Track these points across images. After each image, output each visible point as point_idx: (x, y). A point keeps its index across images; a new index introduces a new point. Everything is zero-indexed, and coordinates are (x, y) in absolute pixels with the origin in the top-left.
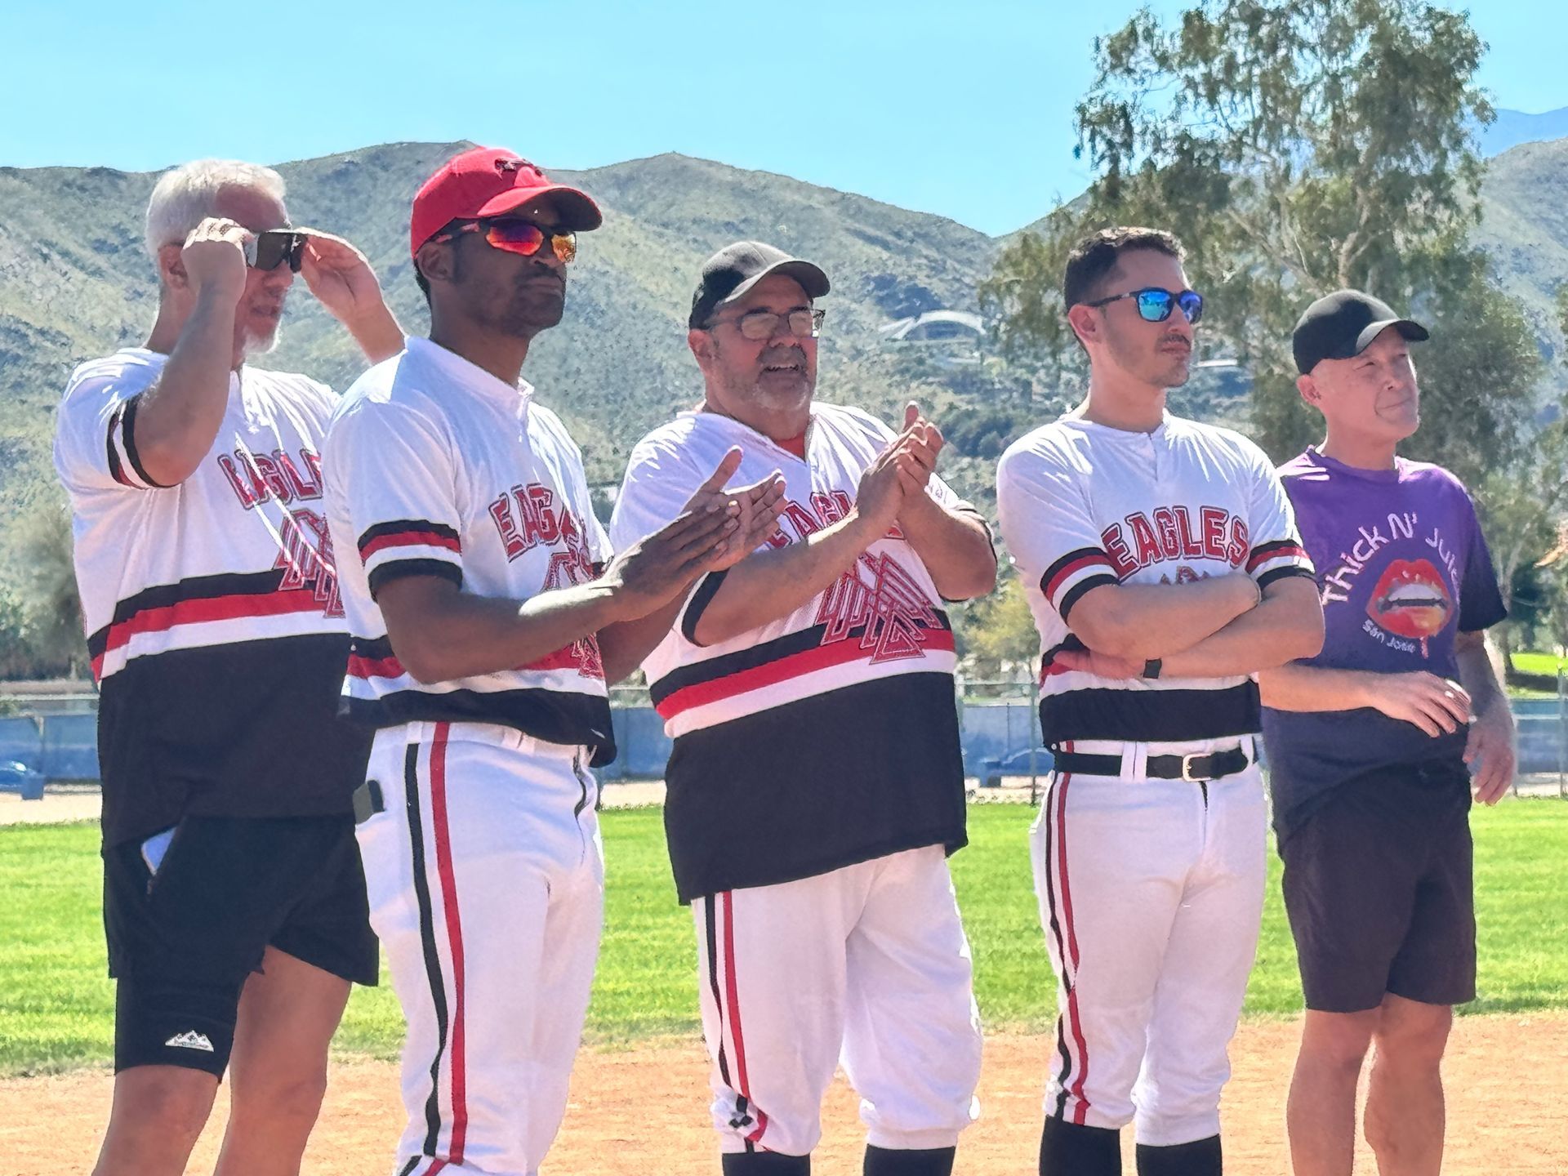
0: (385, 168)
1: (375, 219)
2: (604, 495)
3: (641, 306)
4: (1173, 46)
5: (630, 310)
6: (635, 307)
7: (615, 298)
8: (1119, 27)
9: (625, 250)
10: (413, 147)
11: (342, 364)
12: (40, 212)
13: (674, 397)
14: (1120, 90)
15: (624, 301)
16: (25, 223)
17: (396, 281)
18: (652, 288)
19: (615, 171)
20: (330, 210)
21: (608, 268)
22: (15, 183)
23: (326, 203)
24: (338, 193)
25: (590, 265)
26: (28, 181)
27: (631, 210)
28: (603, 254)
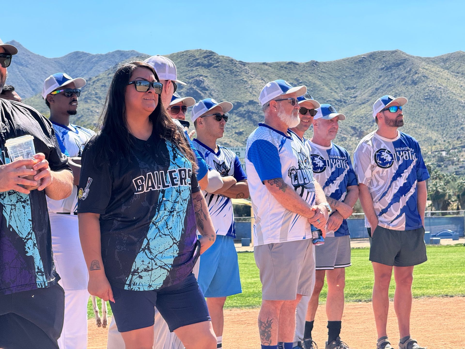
0: (374, 59)
1: (371, 74)
2: (441, 154)
3: (451, 97)
5: (448, 99)
6: (449, 98)
7: (443, 95)
9: (446, 81)
10: (382, 52)
11: (362, 117)
12: (274, 75)
13: (462, 124)
15: (445, 96)
17: (378, 92)
18: (454, 92)
19: (442, 57)
20: (358, 72)
21: (441, 86)
22: (266, 67)
23: (357, 70)
24: (360, 67)
25: (435, 86)
26: (270, 66)
27: (447, 69)
28: (440, 82)
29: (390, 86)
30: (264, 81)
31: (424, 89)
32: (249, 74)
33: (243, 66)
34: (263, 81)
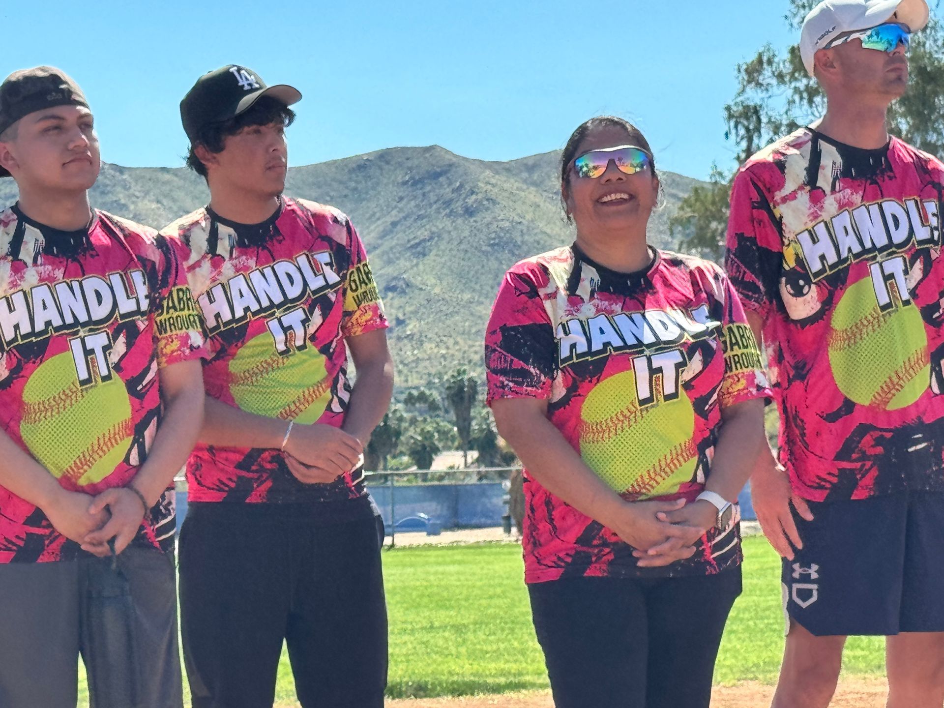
0: (388, 163)
1: (382, 193)
3: (542, 242)
4: (787, 68)
5: (536, 245)
6: (538, 243)
7: (526, 237)
8: (752, 57)
9: (532, 209)
10: (404, 150)
14: (753, 96)
15: (531, 240)
16: (174, 200)
17: (395, 230)
18: (548, 231)
19: (525, 161)
20: (355, 189)
21: (521, 220)
22: (167, 177)
23: (353, 184)
24: (360, 178)
25: (511, 218)
26: (176, 175)
27: (535, 184)
28: (519, 212)
29: (420, 217)
30: (163, 205)
31: (488, 225)
32: (132, 191)
33: (118, 174)
34: (159, 205)
